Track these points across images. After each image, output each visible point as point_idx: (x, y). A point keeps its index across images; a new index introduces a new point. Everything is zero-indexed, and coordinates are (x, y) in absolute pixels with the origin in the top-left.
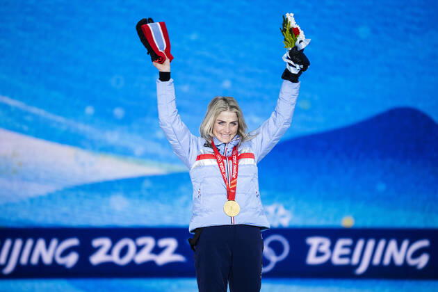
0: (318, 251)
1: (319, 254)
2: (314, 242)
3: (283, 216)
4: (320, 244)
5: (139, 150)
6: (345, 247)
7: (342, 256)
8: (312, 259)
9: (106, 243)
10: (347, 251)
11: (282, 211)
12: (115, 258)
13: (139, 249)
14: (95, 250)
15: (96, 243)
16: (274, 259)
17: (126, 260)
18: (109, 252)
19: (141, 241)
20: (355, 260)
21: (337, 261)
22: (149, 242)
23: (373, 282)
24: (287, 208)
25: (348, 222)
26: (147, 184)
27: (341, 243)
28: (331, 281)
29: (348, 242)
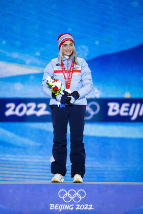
0: (113, 109)
1: (114, 111)
2: (111, 105)
3: (97, 93)
4: (115, 106)
5: (28, 62)
6: (126, 107)
7: (125, 112)
8: (110, 113)
9: (12, 105)
10: (127, 109)
11: (96, 90)
12: (17, 112)
13: (28, 108)
14: (7, 109)
15: (8, 105)
16: (92, 113)
17: (22, 114)
18: (14, 110)
19: (29, 105)
20: (131, 113)
21: (122, 114)
22: (33, 105)
23: (139, 124)
24: (98, 89)
25: (127, 95)
26: (32, 78)
27: (124, 105)
28: (119, 123)
29: (128, 105)
